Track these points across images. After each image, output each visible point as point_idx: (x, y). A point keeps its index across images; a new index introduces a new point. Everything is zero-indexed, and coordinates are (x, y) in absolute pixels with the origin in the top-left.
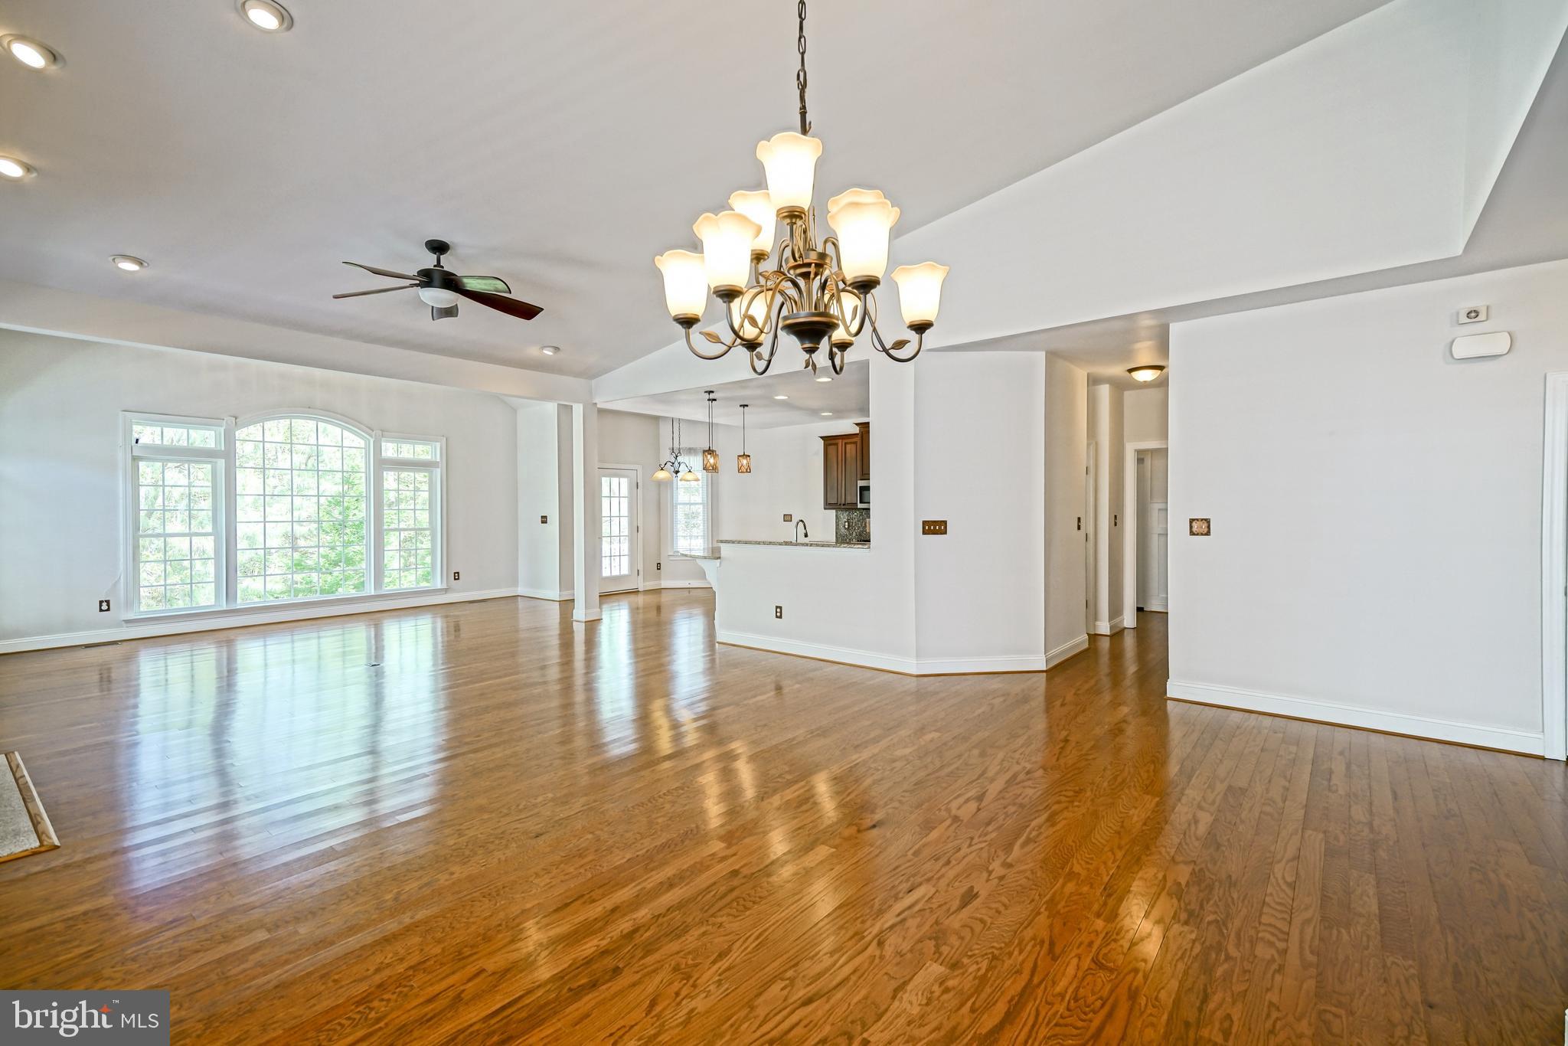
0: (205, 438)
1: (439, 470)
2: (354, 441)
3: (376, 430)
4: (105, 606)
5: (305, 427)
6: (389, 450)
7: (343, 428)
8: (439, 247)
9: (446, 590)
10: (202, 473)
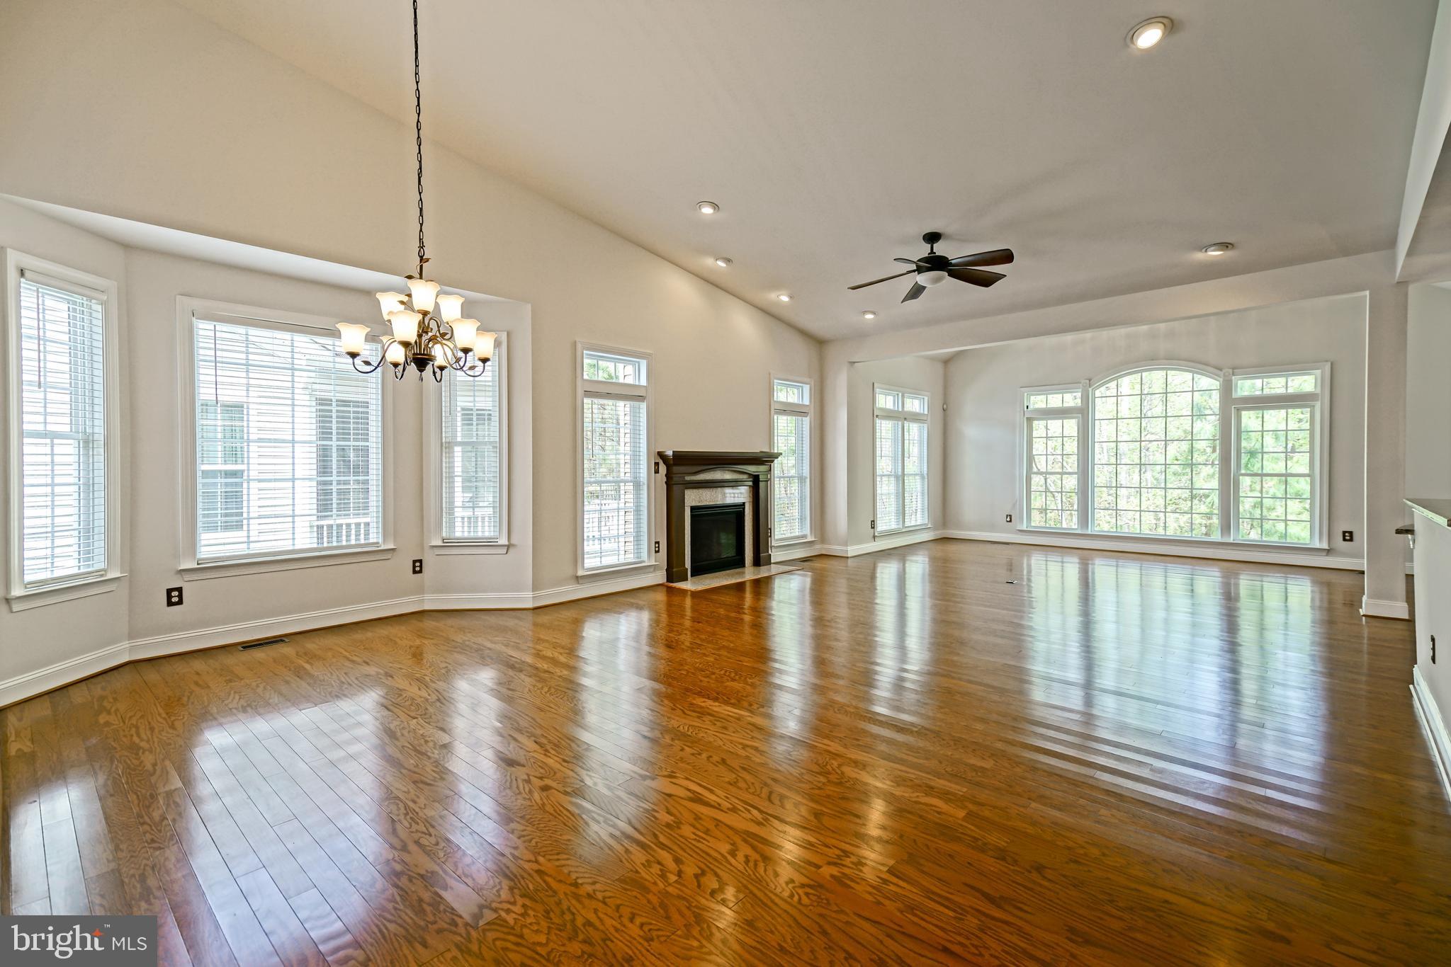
0: (1071, 399)
1: (1318, 405)
2: (1208, 383)
3: (1227, 371)
4: (1010, 518)
5: (1155, 378)
6: (1247, 387)
7: (1194, 373)
8: (932, 238)
9: (1328, 552)
10: (1071, 426)
